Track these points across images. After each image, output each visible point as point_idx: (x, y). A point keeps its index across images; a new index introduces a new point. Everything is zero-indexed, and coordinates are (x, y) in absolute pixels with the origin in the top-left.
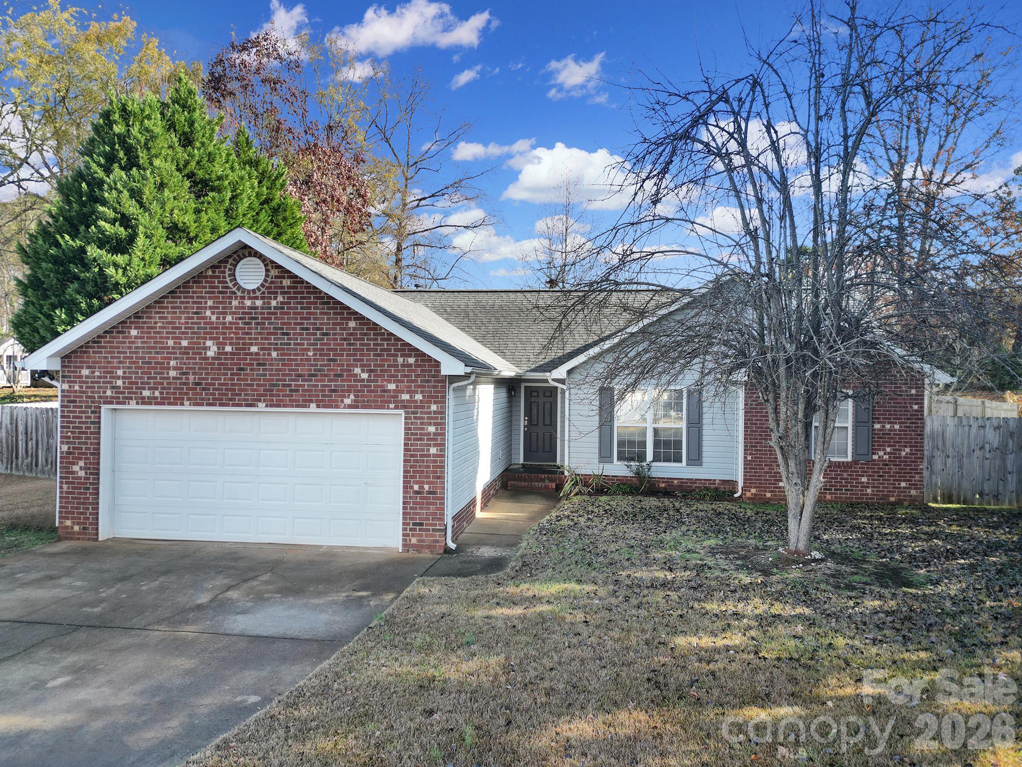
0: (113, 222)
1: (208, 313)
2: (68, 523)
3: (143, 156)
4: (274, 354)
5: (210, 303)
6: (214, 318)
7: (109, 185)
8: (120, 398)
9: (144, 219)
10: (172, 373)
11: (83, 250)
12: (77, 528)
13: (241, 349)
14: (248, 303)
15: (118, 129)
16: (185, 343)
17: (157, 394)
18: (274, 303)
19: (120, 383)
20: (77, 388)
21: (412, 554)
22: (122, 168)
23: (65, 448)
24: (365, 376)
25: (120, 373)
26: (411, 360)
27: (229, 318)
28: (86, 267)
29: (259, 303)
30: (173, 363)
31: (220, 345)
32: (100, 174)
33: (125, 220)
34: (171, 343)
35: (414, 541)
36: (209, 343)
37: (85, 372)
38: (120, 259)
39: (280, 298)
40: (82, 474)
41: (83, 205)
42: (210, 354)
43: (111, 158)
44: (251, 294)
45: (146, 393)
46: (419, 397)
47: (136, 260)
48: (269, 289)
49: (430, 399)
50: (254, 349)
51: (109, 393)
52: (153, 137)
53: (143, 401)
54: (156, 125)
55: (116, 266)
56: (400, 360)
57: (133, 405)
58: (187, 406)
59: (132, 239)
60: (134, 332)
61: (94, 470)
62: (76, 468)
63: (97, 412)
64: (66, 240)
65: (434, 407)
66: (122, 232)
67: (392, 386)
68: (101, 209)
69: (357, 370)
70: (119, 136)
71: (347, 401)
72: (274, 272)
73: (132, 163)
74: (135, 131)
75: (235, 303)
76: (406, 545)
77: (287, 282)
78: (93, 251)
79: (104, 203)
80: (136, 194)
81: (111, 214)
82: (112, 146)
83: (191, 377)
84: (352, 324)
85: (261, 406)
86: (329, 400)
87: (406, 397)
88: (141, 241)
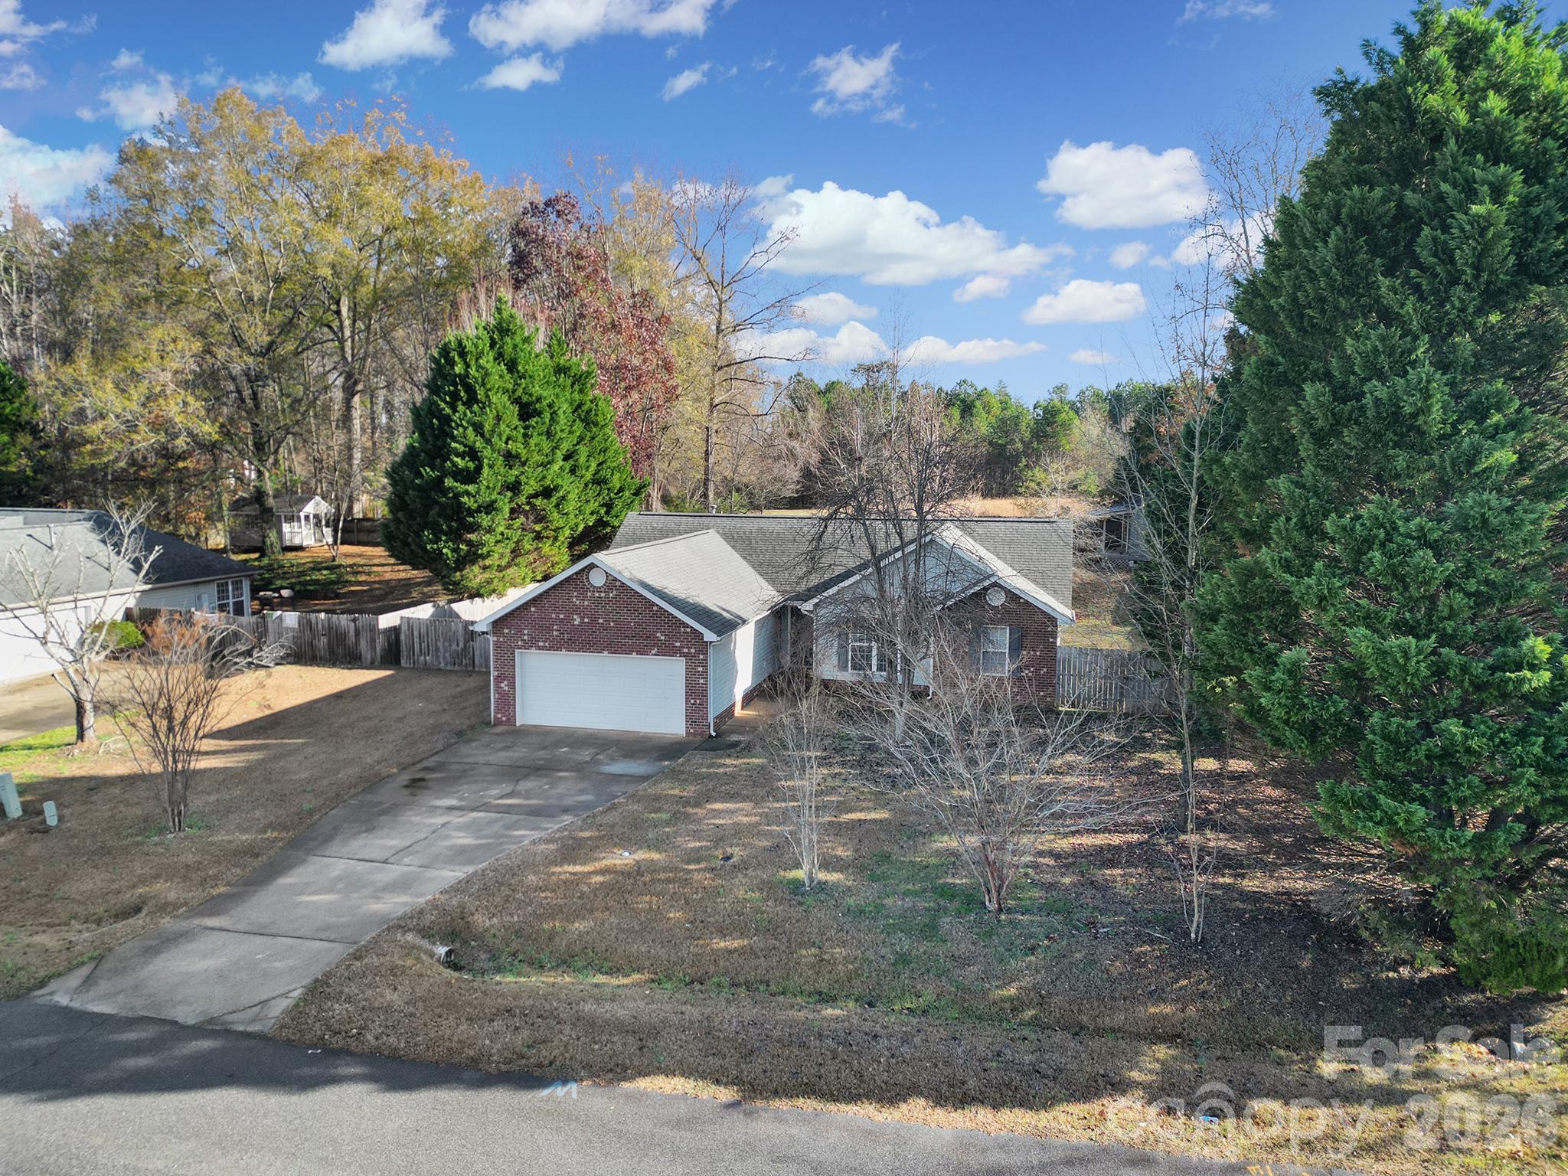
0: (462, 455)
3: (481, 394)
5: (575, 594)
6: (578, 602)
7: (456, 422)
8: (526, 646)
9: (487, 452)
10: (555, 633)
11: (440, 480)
12: (504, 719)
13: (594, 620)
14: (597, 594)
15: (459, 369)
16: (562, 616)
17: (547, 644)
18: (611, 595)
19: (526, 638)
20: (502, 640)
21: (691, 738)
22: (464, 404)
23: (496, 673)
25: (526, 632)
28: (443, 493)
31: (582, 618)
32: (448, 410)
33: (472, 453)
36: (575, 617)
38: (471, 488)
40: (506, 688)
41: (436, 438)
42: (576, 622)
43: (455, 396)
44: (599, 590)
45: (541, 643)
46: (692, 651)
47: (483, 488)
48: (607, 588)
49: (698, 653)
51: (520, 643)
52: (486, 374)
53: (539, 648)
55: (468, 494)
57: (533, 650)
58: (564, 652)
59: (479, 469)
61: (513, 686)
62: (503, 685)
63: (513, 653)
66: (471, 465)
68: (453, 445)
70: (459, 376)
71: (653, 652)
73: (472, 399)
74: (472, 370)
75: (590, 594)
76: (688, 732)
78: (449, 482)
79: (454, 438)
80: (478, 428)
81: (460, 448)
82: (455, 385)
83: (566, 636)
85: (606, 653)
87: (685, 651)
88: (486, 470)
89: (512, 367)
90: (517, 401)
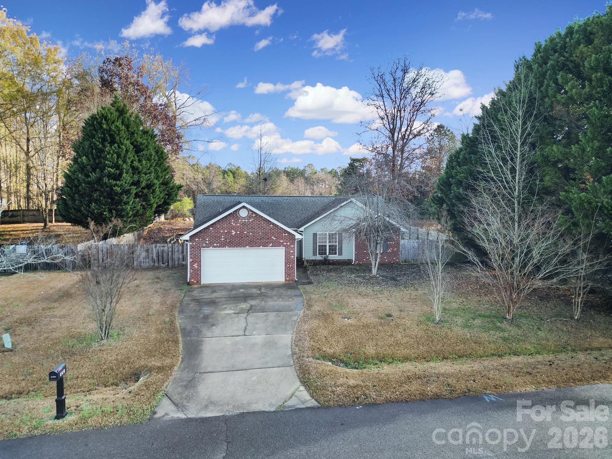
1: (232, 223)
2: (193, 280)
4: (251, 234)
5: (233, 221)
6: (234, 225)
8: (207, 246)
10: (223, 239)
12: (195, 282)
13: (242, 232)
14: (244, 221)
15: (105, 126)
16: (226, 231)
17: (218, 245)
18: (250, 221)
19: (207, 242)
20: (194, 244)
21: (287, 282)
23: (191, 260)
24: (275, 239)
25: (207, 239)
26: (287, 235)
27: (238, 225)
29: (246, 221)
30: (222, 237)
31: (236, 232)
34: (222, 231)
35: (288, 279)
36: (233, 231)
37: (197, 239)
39: (252, 219)
40: (196, 267)
42: (233, 234)
44: (245, 218)
45: (215, 245)
46: (288, 244)
47: (123, 183)
48: (249, 217)
49: (291, 244)
50: (245, 232)
51: (204, 245)
53: (214, 247)
56: (284, 235)
58: (227, 248)
60: (211, 229)
61: (199, 265)
62: (194, 265)
65: (292, 246)
66: (118, 172)
67: (282, 241)
69: (273, 237)
71: (270, 245)
72: (250, 213)
75: (240, 221)
76: (286, 280)
77: (254, 215)
83: (228, 240)
84: (271, 226)
85: (248, 247)
86: (265, 245)
87: (285, 244)
88: (124, 175)
90: (133, 144)
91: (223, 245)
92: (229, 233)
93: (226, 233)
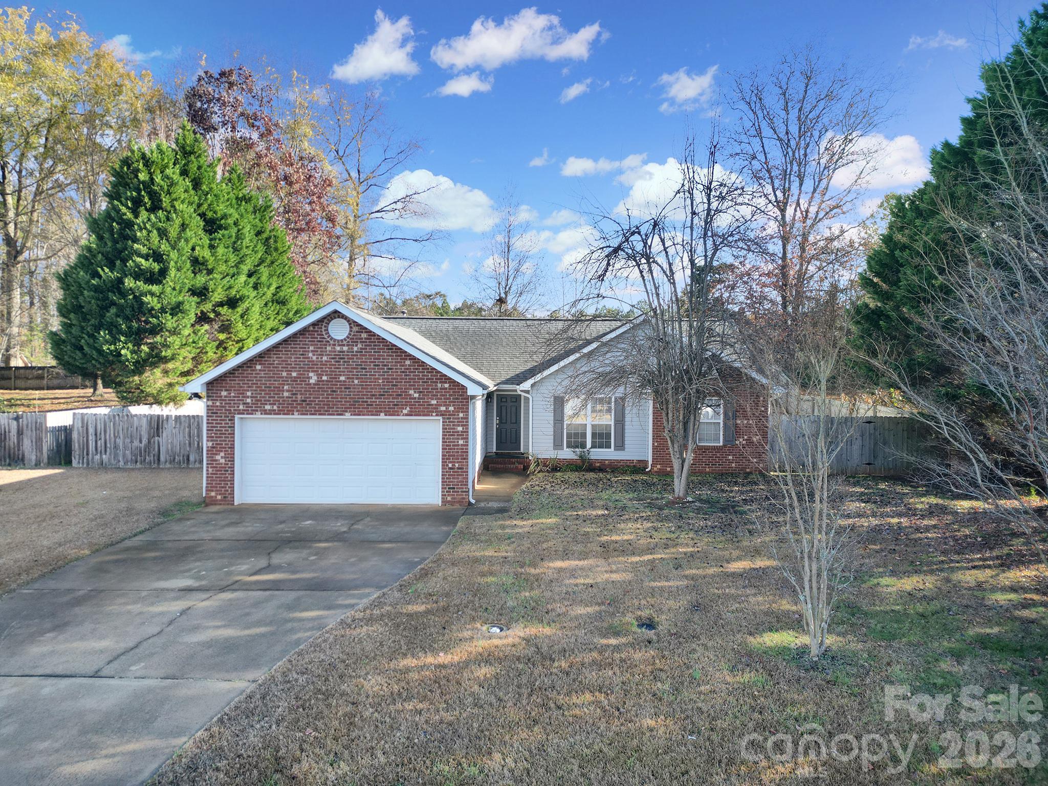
0: (146, 257)
1: (310, 355)
2: (213, 494)
3: (166, 201)
4: (356, 382)
5: (312, 348)
6: (314, 358)
7: (139, 225)
8: (250, 410)
9: (174, 255)
10: (286, 394)
11: (120, 281)
12: (219, 497)
13: (334, 378)
14: (338, 348)
15: (143, 176)
16: (294, 374)
17: (275, 407)
18: (355, 349)
19: (249, 400)
20: (218, 404)
21: (448, 507)
22: (147, 210)
23: (210, 444)
24: (416, 395)
25: (249, 394)
26: (447, 385)
27: (325, 358)
28: (123, 294)
29: (345, 348)
30: (286, 387)
31: (320, 376)
32: (129, 215)
33: (157, 256)
34: (284, 374)
35: (449, 498)
36: (311, 374)
37: (224, 393)
38: (155, 288)
39: (360, 346)
40: (223, 461)
41: (115, 242)
42: (312, 381)
43: (137, 203)
44: (341, 343)
45: (268, 407)
46: (451, 408)
47: (168, 290)
48: (352, 340)
49: (457, 410)
50: (342, 378)
51: (241, 407)
52: (172, 184)
53: (266, 412)
54: (173, 172)
55: (152, 294)
56: (439, 385)
57: (258, 415)
58: (296, 416)
59: (163, 272)
60: (258, 367)
61: (231, 458)
62: (218, 457)
63: (232, 420)
64: (106, 273)
65: (461, 415)
66: (156, 267)
67: (434, 402)
68: (136, 246)
69: (411, 392)
70: (143, 183)
71: (405, 412)
72: (355, 329)
73: (155, 207)
74: (158, 179)
75: (329, 348)
76: (444, 502)
77: (364, 335)
78: (129, 283)
79: (135, 240)
80: (163, 233)
81: (144, 250)
82: (138, 191)
83: (299, 396)
84: (408, 362)
85: (348, 415)
86: (392, 411)
87: (443, 408)
88: (173, 272)
89: (197, 184)
90: (202, 215)
91: (286, 409)
92: (303, 378)
93: (295, 379)
